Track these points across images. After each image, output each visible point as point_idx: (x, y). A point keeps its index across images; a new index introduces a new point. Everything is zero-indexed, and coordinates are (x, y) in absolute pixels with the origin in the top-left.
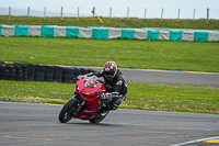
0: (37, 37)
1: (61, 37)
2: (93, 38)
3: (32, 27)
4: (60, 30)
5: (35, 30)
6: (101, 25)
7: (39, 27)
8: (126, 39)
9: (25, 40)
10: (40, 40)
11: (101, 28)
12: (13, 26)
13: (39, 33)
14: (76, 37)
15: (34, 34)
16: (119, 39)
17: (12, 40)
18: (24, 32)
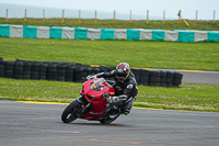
0: (123, 40)
1: (146, 41)
2: (180, 41)
3: (118, 30)
4: (146, 33)
5: (121, 33)
6: (187, 27)
7: (125, 30)
8: (212, 41)
9: (110, 43)
10: (126, 44)
11: (188, 31)
12: (99, 30)
13: (125, 37)
14: (162, 41)
15: (120, 37)
16: (205, 41)
17: (98, 43)
18: (110, 36)
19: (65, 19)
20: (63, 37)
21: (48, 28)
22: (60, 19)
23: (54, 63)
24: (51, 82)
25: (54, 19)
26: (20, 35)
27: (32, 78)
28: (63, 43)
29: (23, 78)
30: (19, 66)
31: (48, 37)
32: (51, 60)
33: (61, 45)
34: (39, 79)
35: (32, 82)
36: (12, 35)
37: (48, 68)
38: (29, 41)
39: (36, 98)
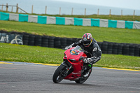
19: (136, 16)
20: (134, 27)
21: (124, 22)
22: (132, 16)
23: (127, 44)
24: (125, 56)
25: (128, 16)
26: (106, 26)
27: (113, 53)
28: (133, 31)
29: (108, 53)
30: (105, 45)
31: (124, 27)
32: (125, 42)
33: (132, 33)
34: (117, 54)
35: (113, 56)
36: (101, 26)
37: (123, 47)
38: (112, 30)
39: (116, 66)
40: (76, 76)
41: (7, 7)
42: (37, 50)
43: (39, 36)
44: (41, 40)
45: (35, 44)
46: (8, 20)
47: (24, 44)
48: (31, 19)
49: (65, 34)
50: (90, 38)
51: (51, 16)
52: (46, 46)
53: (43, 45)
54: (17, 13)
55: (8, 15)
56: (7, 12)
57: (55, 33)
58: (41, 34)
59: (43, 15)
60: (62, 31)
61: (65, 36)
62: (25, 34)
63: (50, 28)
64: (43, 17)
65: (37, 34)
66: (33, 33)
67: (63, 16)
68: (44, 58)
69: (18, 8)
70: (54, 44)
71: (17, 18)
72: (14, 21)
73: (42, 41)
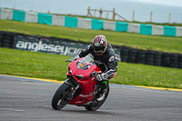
40: (87, 100)
41: (101, 12)
42: (139, 68)
43: (141, 50)
44: (144, 56)
45: (136, 61)
46: (102, 29)
47: (122, 61)
48: (131, 28)
49: (175, 48)
50: (104, 43)
51: (158, 24)
52: (150, 64)
53: (146, 62)
54: (113, 20)
55: (102, 23)
56: (100, 18)
57: (162, 47)
58: (144, 48)
59: (147, 23)
60: (172, 45)
61: (175, 51)
62: (124, 47)
63: (156, 40)
64: (147, 26)
65: (139, 48)
66: (134, 46)
67: (174, 25)
68: (148, 80)
69: (115, 14)
70: (162, 62)
71: (113, 27)
72: (109, 30)
73: (146, 57)
